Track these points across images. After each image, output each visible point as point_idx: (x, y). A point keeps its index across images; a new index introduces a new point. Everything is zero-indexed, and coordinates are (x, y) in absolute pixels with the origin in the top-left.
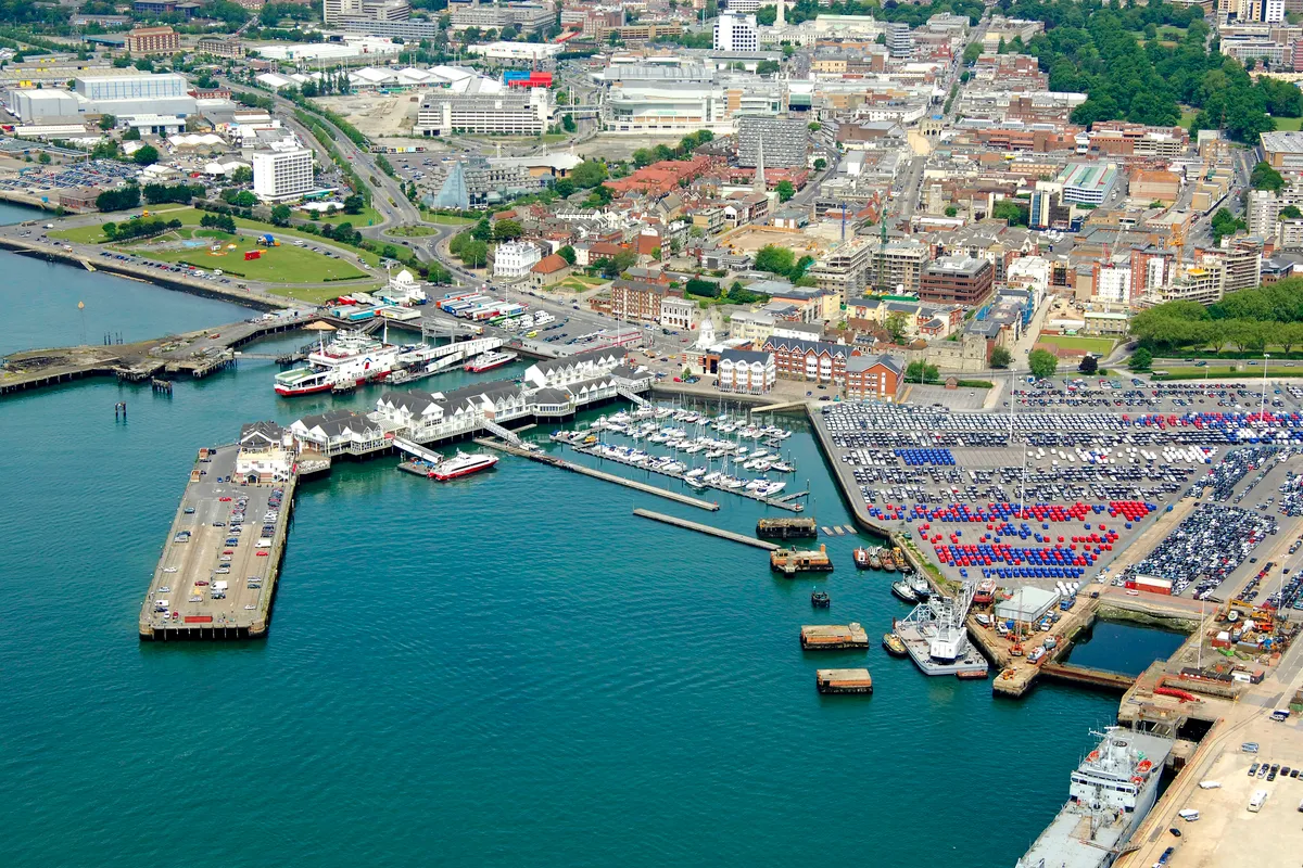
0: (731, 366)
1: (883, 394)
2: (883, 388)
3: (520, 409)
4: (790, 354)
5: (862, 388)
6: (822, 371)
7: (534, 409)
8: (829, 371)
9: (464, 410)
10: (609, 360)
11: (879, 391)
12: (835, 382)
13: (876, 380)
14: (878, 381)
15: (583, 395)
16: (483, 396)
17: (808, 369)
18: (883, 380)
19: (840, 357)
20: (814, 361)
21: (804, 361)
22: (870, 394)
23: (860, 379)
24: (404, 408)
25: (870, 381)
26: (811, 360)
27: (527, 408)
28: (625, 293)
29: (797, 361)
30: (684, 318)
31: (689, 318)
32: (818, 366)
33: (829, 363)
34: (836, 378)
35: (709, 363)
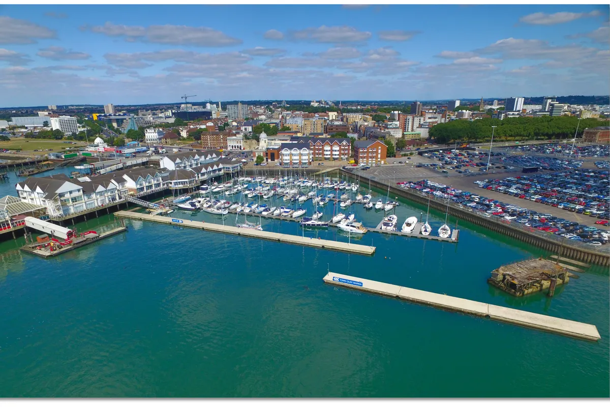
0: (288, 152)
1: (379, 160)
2: (379, 156)
3: (158, 185)
4: (314, 145)
5: (367, 157)
6: (334, 153)
7: (170, 185)
8: (338, 153)
9: (106, 186)
10: (213, 157)
11: (376, 157)
12: (342, 158)
13: (375, 152)
14: (377, 152)
15: (203, 174)
16: (125, 177)
17: (326, 153)
18: (380, 151)
19: (344, 143)
20: (329, 148)
21: (323, 149)
22: (372, 161)
23: (366, 152)
24: (38, 190)
25: (372, 152)
26: (327, 148)
27: (164, 185)
28: (208, 137)
29: (319, 150)
30: (239, 145)
31: (242, 145)
32: (332, 150)
33: (338, 148)
34: (342, 156)
35: (269, 155)
